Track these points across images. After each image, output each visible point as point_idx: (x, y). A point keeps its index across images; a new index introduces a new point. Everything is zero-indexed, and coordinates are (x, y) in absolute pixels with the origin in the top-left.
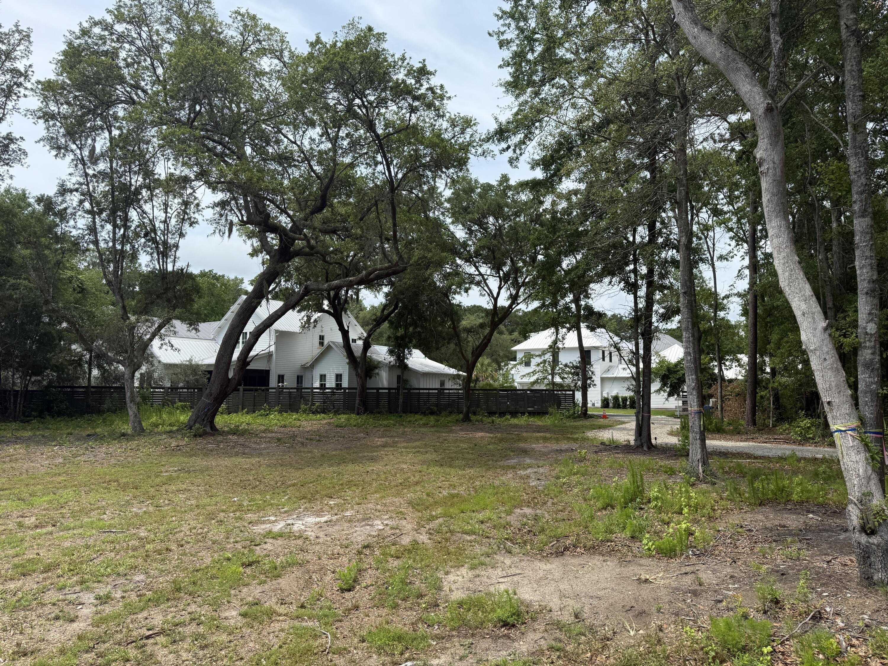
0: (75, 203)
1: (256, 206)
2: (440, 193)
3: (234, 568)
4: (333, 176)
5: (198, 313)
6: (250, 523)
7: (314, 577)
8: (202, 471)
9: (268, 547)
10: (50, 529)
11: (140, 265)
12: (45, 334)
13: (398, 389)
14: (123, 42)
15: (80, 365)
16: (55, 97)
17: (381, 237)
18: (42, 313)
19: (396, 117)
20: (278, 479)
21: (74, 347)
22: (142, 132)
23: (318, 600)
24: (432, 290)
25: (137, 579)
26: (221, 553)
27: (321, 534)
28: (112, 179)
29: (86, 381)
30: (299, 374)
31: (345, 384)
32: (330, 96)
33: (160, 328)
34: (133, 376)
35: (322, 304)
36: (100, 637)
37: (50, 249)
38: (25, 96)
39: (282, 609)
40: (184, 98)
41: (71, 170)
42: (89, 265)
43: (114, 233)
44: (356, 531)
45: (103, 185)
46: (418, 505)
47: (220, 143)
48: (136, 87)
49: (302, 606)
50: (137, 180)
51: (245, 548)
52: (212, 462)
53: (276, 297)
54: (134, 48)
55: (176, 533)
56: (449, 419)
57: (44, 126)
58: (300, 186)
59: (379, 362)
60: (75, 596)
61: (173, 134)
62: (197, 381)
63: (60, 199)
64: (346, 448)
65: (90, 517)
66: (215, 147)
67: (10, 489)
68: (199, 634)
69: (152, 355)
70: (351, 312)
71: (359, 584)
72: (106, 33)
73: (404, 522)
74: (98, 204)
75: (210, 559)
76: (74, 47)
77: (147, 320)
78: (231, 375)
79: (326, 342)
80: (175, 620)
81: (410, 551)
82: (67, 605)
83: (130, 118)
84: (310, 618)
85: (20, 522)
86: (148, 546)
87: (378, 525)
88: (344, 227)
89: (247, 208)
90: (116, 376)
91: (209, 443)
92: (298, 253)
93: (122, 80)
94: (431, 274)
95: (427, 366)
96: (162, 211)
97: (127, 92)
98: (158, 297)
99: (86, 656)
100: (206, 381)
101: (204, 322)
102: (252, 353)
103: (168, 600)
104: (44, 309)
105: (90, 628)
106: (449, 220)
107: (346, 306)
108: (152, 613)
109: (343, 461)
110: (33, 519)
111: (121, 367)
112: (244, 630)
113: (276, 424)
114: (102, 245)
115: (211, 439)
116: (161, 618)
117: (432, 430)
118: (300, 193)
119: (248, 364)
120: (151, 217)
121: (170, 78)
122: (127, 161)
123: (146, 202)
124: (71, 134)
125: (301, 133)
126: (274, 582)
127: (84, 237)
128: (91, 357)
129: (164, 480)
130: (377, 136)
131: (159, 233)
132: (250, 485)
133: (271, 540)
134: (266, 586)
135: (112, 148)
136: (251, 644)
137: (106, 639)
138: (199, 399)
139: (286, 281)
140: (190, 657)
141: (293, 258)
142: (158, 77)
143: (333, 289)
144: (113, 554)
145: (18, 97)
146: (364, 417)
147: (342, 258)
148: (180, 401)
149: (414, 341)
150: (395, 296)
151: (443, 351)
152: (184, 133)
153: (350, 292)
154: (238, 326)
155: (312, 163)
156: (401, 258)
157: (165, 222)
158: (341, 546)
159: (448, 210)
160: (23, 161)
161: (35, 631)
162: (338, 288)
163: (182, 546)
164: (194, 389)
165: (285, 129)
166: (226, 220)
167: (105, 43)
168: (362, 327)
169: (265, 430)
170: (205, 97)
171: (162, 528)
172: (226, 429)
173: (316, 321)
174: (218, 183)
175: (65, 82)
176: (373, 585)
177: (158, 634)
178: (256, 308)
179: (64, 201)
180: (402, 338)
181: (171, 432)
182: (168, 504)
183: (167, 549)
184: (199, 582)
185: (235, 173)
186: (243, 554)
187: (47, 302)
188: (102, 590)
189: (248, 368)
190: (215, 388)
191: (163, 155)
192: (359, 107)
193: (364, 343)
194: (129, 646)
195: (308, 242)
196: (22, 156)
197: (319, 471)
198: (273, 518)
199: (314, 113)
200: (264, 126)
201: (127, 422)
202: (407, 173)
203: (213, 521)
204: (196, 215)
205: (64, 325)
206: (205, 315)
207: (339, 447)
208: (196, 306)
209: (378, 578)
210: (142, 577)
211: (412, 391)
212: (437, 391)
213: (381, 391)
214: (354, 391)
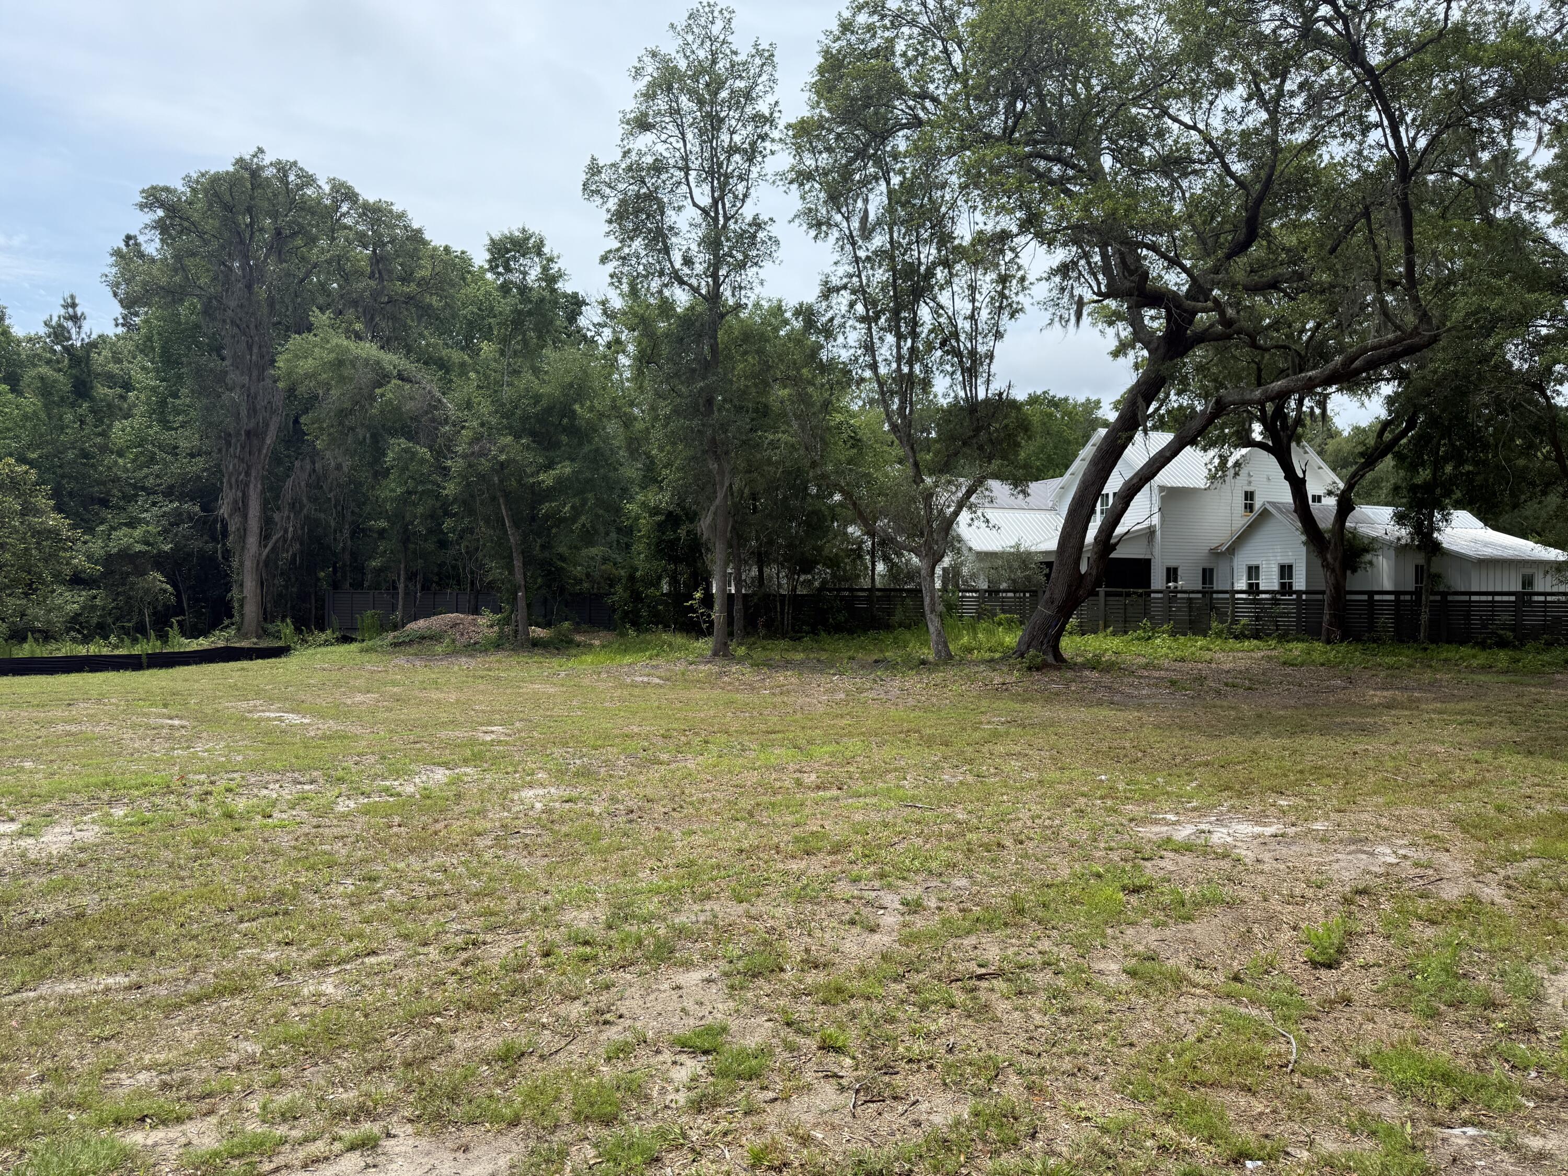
0: (844, 308)
1: (1123, 262)
2: (1525, 163)
3: (1109, 892)
4: (1270, 176)
5: (1026, 466)
6: (1131, 820)
7: (1255, 930)
8: (1044, 726)
9: (1167, 864)
10: (835, 792)
11: (935, 396)
12: (814, 512)
13: (1417, 593)
14: (901, 25)
15: (860, 557)
16: (811, 143)
17: (1377, 280)
18: (808, 481)
19: (1410, 21)
20: (1176, 750)
21: (850, 530)
22: (933, 170)
23: (1267, 972)
24: (1501, 381)
25: (958, 884)
26: (1086, 864)
27: (1266, 857)
28: (892, 258)
29: (868, 580)
30: (1207, 566)
31: (1299, 582)
32: (1266, 15)
33: (969, 493)
34: (933, 573)
35: (1250, 430)
36: (912, 962)
37: (814, 385)
38: (772, 153)
39: (1198, 976)
40: (997, 95)
41: (836, 256)
42: (864, 404)
43: (899, 347)
44: (1338, 861)
45: (881, 271)
46: (1475, 827)
47: (1058, 159)
48: (923, 95)
49: (1236, 978)
50: (928, 253)
51: (1126, 861)
52: (1060, 712)
53: (1161, 426)
54: (916, 31)
55: (1010, 821)
56: (1546, 658)
57: (798, 194)
58: (1205, 208)
59: (1374, 539)
60: (874, 894)
61: (981, 161)
62: (1028, 578)
63: (824, 304)
64: (1307, 705)
65: (885, 782)
66: (1050, 170)
67: (783, 732)
68: (1058, 989)
69: (959, 539)
70: (1309, 442)
71: (1349, 959)
72: (876, 18)
73: (1445, 858)
74: (875, 303)
75: (1068, 871)
76: (832, 56)
77: (949, 482)
78: (1083, 568)
79: (1258, 504)
80: (1019, 958)
81: (1461, 915)
82: (865, 905)
83: (916, 150)
84: (1252, 1002)
85: (798, 779)
86: (969, 836)
87: (1386, 855)
88: (1294, 272)
89: (1106, 270)
90: (909, 572)
91: (1053, 681)
92: (1202, 338)
93: (901, 91)
94: (1499, 346)
95: (1486, 544)
96: (966, 299)
97: (910, 107)
98: (964, 444)
99: (893, 986)
100: (1043, 579)
101: (1037, 480)
102: (1120, 530)
103: (1006, 924)
104: (811, 474)
105: (897, 945)
106: (1545, 219)
107: (1300, 430)
108: (984, 941)
109: (1300, 729)
110: (813, 776)
111: (915, 560)
112: (1133, 997)
113: (1167, 656)
114: (883, 370)
115: (1055, 675)
116: (998, 951)
117: (1503, 678)
118: (1204, 223)
119: (1113, 548)
120: (950, 314)
121: (974, 65)
122: (912, 223)
123: (942, 288)
124: (835, 198)
125: (1205, 105)
126: (1181, 927)
127: (857, 359)
128: (873, 544)
129: (986, 735)
130: (1370, 71)
131: (962, 337)
132: (1126, 756)
133: (1171, 855)
134: (1168, 932)
135: (890, 209)
136: (1147, 1025)
137: (920, 968)
138: (1033, 608)
139: (1179, 393)
140: (1047, 1023)
141: (1191, 347)
142: (954, 69)
143: (1271, 399)
144: (920, 841)
145: (764, 157)
146: (1343, 647)
147: (1289, 336)
148: (1004, 612)
149: (1458, 494)
150: (1409, 399)
151: (1528, 513)
152: (998, 155)
153: (1307, 403)
154: (1093, 484)
155: (1229, 158)
156: (1424, 317)
157: (971, 318)
158: (1309, 884)
159: (1544, 197)
160: (775, 255)
161: (827, 936)
162: (1283, 396)
163: (1021, 843)
164: (1024, 593)
165: (1174, 106)
166: (1072, 296)
167: (874, 36)
168: (1334, 470)
169: (1147, 664)
170: (1031, 82)
171: (989, 810)
172: (1080, 660)
173: (1237, 464)
174: (1057, 231)
175: (822, 116)
176: (1380, 966)
177: (995, 975)
178: (1124, 447)
179: (829, 307)
180: (1428, 487)
181: (992, 660)
182: (995, 775)
183: (999, 844)
184: (1053, 905)
185: (1086, 209)
186: (1124, 871)
187: (814, 464)
188: (912, 893)
189: (1113, 555)
190: (1058, 591)
191: (966, 202)
192: (1328, 21)
193: (1339, 503)
194: (953, 985)
195: (1222, 313)
196: (774, 248)
197: (1254, 743)
198: (1171, 817)
199: (1230, 60)
200: (1134, 110)
201: (925, 643)
202: (1440, 133)
203: (1068, 810)
204: (1021, 298)
205: (837, 497)
206: (1038, 469)
207: (1292, 702)
208: (1022, 455)
209: (1390, 954)
210: (964, 882)
211: (1450, 598)
212: (1513, 598)
213: (1377, 597)
214: (1320, 597)
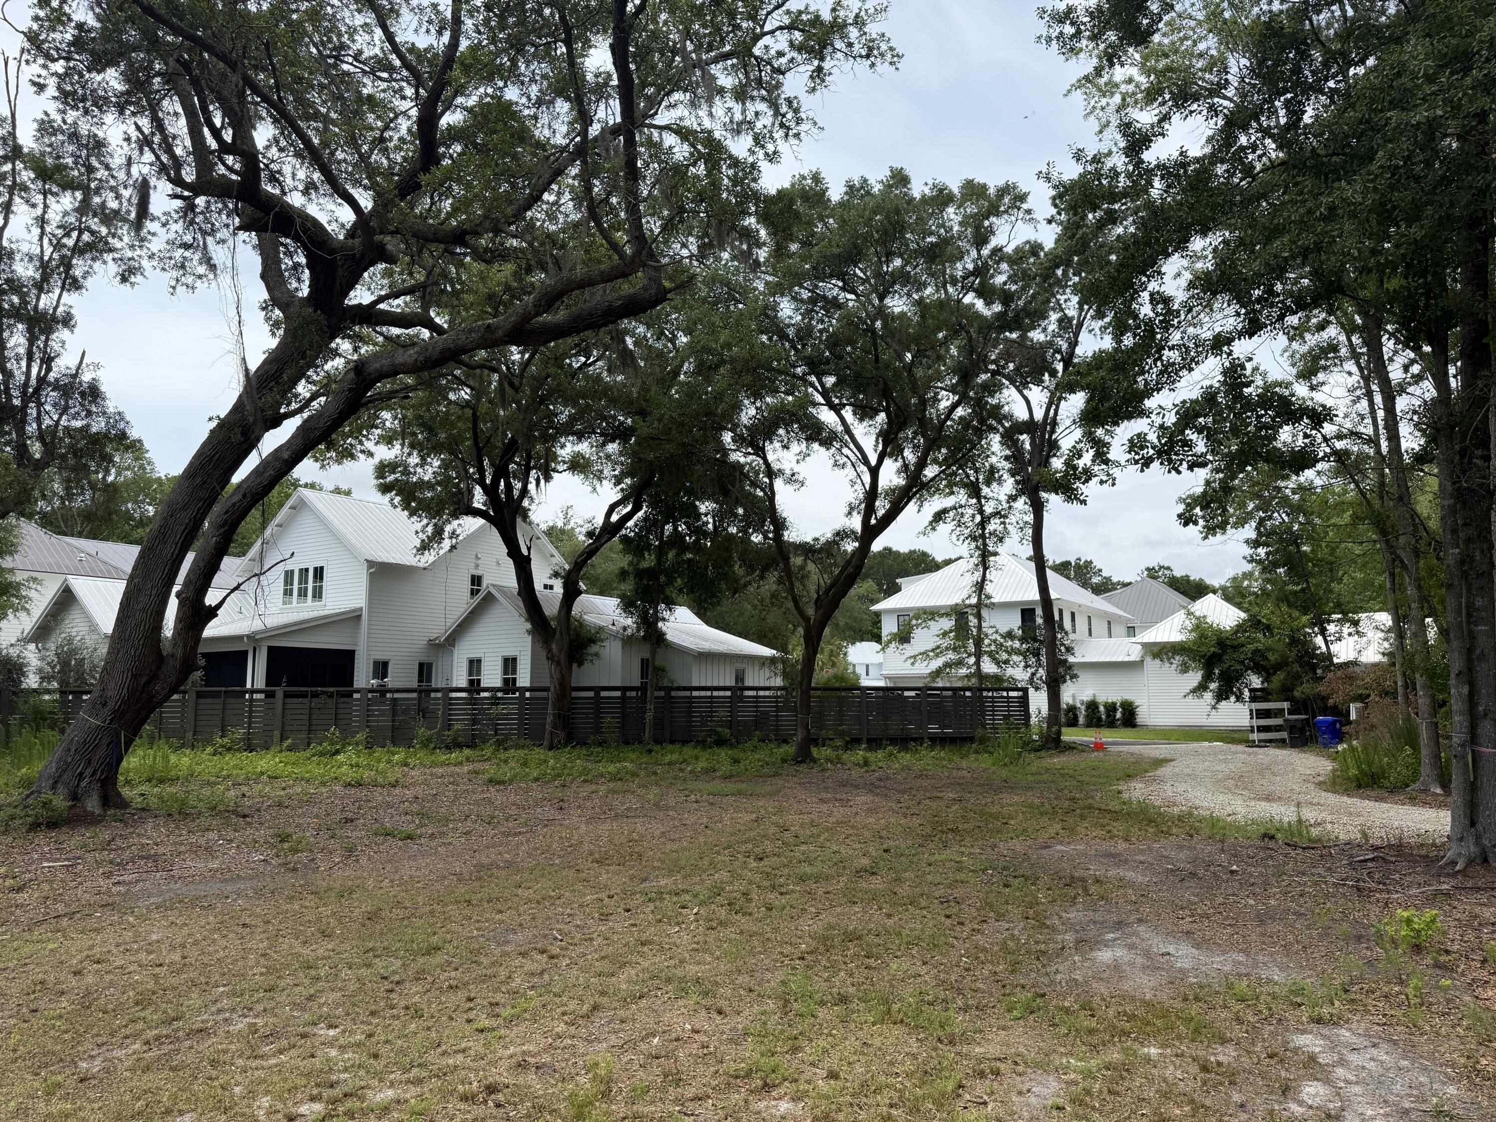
30: (425, 659)
31: (524, 679)
35: (471, 498)
56: (762, 757)
59: (601, 629)
79: (483, 588)
95: (705, 639)
117: (729, 784)
146: (564, 754)
190: (115, 684)
193: (566, 586)
211: (673, 694)
212: (728, 693)
213: (604, 694)
214: (544, 694)
